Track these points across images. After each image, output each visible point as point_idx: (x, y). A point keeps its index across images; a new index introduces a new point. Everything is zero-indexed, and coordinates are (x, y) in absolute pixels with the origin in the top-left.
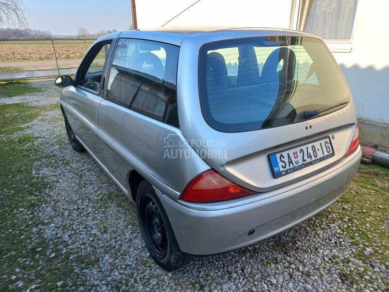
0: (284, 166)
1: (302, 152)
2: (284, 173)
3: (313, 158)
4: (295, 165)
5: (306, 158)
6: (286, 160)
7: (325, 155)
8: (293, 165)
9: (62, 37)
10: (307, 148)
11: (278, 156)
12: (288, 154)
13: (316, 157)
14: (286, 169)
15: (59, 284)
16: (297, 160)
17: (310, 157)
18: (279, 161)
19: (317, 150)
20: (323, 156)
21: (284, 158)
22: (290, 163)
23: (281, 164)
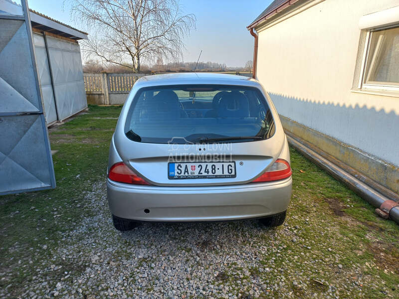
0: (179, 172)
1: (200, 167)
2: (177, 177)
3: (210, 174)
4: (190, 174)
5: (203, 171)
6: (183, 169)
7: (224, 174)
8: (188, 174)
9: (234, 69)
10: (207, 165)
11: (176, 165)
12: (186, 165)
13: (214, 173)
14: (180, 175)
15: (69, 219)
16: (193, 171)
17: (208, 172)
18: (176, 168)
19: (216, 169)
20: (221, 174)
21: (181, 167)
22: (185, 172)
23: (177, 171)
